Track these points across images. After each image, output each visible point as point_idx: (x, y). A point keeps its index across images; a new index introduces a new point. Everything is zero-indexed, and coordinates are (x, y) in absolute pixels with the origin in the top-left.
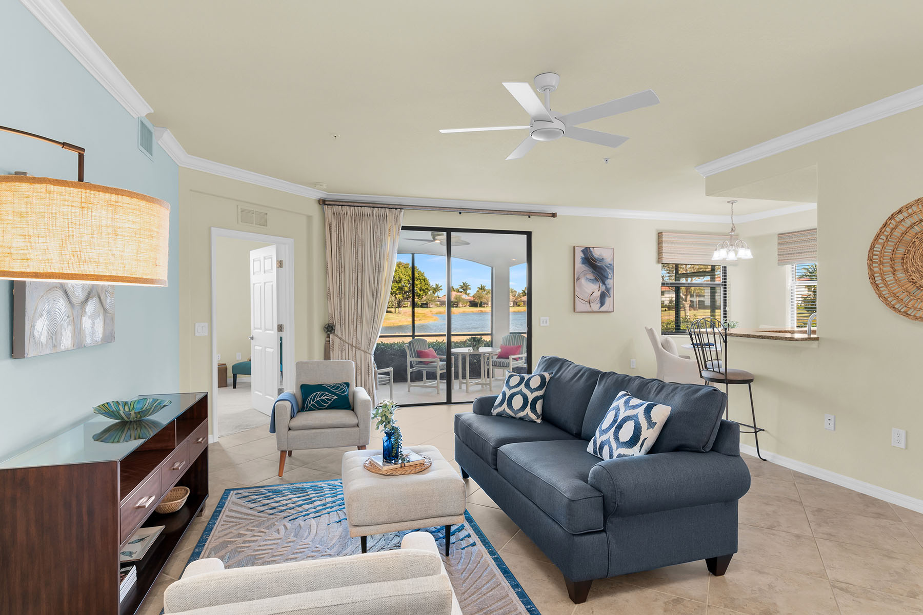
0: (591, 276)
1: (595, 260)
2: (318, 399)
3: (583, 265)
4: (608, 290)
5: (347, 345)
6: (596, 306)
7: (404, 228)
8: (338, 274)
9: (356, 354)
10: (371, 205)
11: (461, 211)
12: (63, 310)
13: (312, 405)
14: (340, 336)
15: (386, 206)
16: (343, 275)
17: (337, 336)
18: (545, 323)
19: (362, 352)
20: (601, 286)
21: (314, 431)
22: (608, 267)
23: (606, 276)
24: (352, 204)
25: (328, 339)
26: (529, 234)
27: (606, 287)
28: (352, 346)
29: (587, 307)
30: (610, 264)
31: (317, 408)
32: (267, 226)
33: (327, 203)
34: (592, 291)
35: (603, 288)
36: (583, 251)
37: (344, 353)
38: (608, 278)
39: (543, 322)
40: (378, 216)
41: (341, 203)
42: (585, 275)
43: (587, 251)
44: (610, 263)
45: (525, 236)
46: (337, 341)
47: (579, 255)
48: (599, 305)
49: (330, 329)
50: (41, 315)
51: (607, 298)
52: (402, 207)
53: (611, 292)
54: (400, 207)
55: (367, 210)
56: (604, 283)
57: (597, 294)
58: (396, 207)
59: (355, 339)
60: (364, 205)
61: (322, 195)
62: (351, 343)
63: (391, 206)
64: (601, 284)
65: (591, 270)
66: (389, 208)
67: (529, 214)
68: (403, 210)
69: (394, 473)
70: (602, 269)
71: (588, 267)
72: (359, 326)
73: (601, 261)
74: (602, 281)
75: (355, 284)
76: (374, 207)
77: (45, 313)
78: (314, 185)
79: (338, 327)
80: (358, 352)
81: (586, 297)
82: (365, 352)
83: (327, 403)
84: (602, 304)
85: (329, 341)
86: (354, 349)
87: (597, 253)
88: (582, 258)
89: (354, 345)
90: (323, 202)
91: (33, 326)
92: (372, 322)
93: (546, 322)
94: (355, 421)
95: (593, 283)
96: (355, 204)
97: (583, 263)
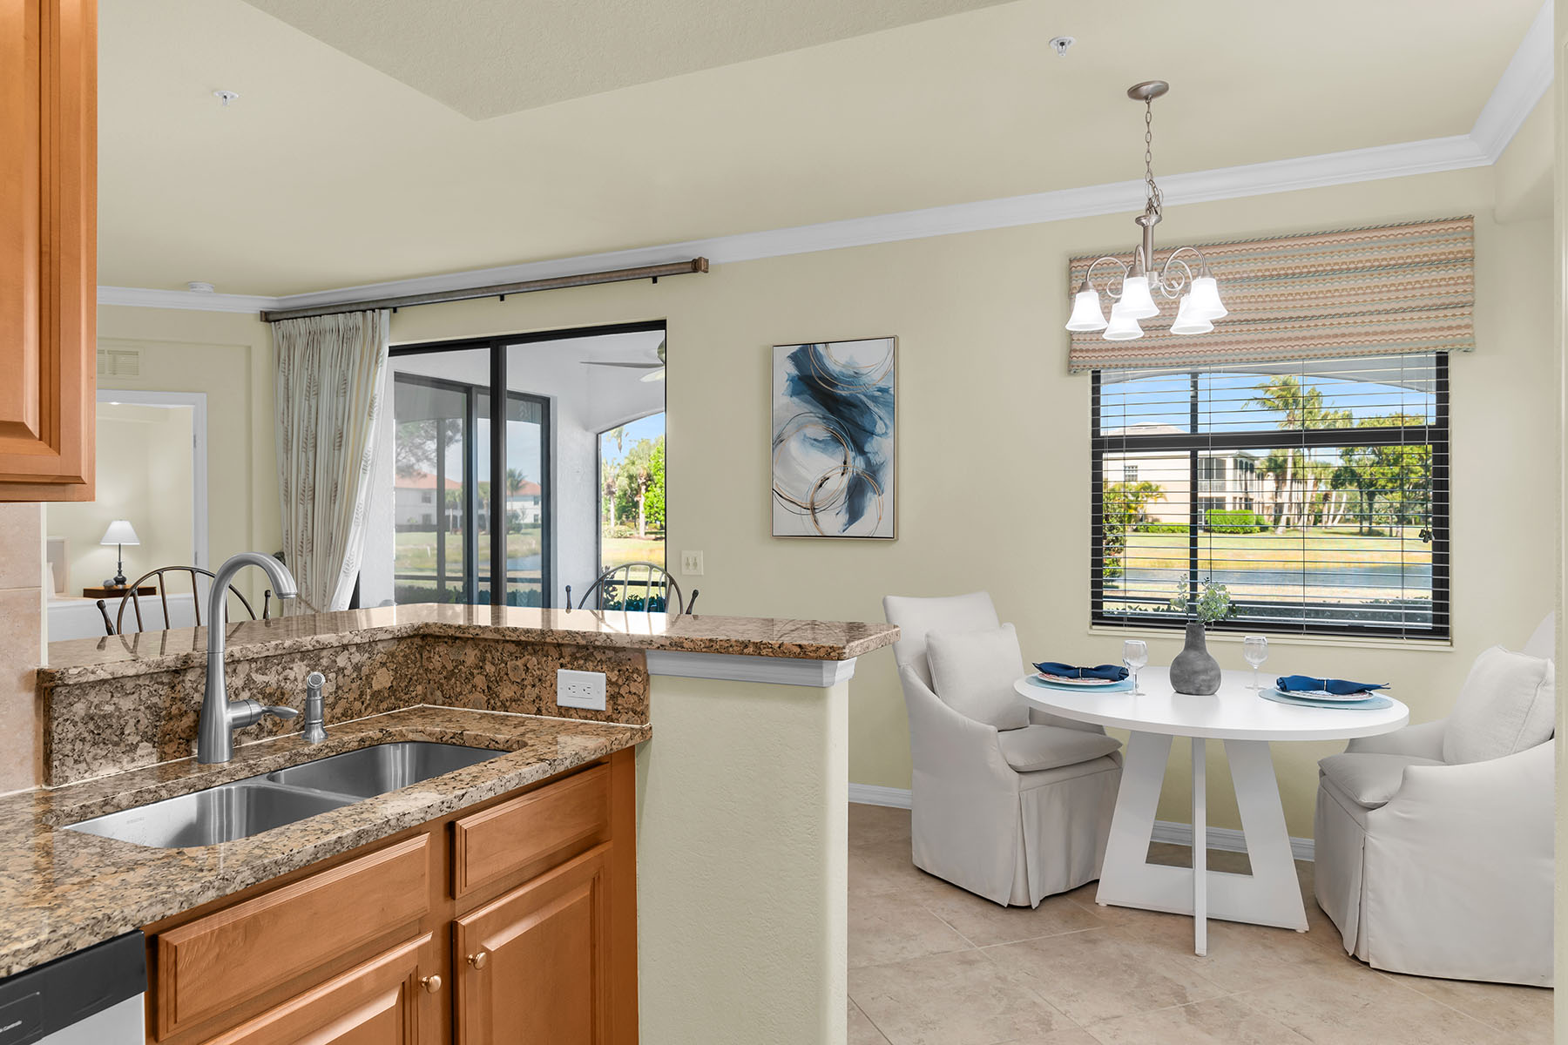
0: (819, 431)
1: (831, 380)
3: (795, 399)
4: (873, 470)
6: (832, 521)
7: (393, 351)
11: (501, 292)
18: (691, 567)
20: (850, 460)
22: (874, 399)
23: (868, 427)
27: (868, 462)
29: (805, 525)
30: (880, 390)
32: (138, 375)
33: (271, 317)
34: (820, 476)
35: (858, 464)
36: (794, 358)
38: (872, 433)
39: (688, 564)
42: (800, 428)
43: (805, 356)
44: (882, 385)
47: (785, 370)
48: (844, 517)
51: (870, 495)
53: (887, 478)
54: (394, 305)
56: (861, 451)
57: (839, 483)
61: (269, 304)
64: (851, 454)
65: (821, 411)
66: (363, 311)
67: (652, 274)
70: (855, 406)
71: (806, 402)
73: (850, 384)
74: (854, 442)
81: (803, 494)
84: (854, 513)
87: (837, 359)
88: (792, 380)
90: (267, 317)
93: (695, 564)
95: (824, 451)
96: (310, 313)
97: (795, 393)
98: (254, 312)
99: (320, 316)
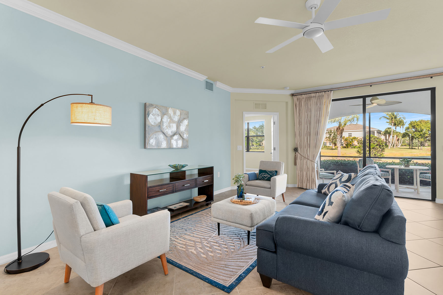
2: (263, 176)
5: (303, 157)
7: (333, 100)
8: (299, 125)
9: (307, 161)
10: (315, 92)
11: (371, 85)
12: (162, 137)
13: (261, 178)
14: (300, 153)
15: (322, 91)
16: (301, 126)
17: (299, 153)
19: (310, 161)
21: (254, 187)
24: (306, 93)
25: (295, 154)
26: (433, 90)
28: (305, 158)
31: (262, 179)
32: (266, 109)
33: (294, 95)
37: (302, 161)
40: (319, 96)
41: (301, 94)
45: (429, 92)
46: (299, 155)
49: (296, 150)
50: (153, 138)
52: (332, 90)
54: (331, 90)
55: (313, 95)
58: (328, 90)
59: (306, 155)
60: (311, 92)
61: (293, 92)
62: (305, 156)
63: (325, 91)
66: (325, 92)
67: (431, 76)
68: (332, 91)
69: (235, 202)
72: (308, 149)
75: (307, 129)
76: (316, 93)
77: (154, 138)
78: (284, 88)
79: (299, 149)
80: (308, 161)
82: (311, 161)
83: (266, 178)
85: (296, 155)
86: (306, 159)
89: (306, 157)
90: (293, 95)
91: (149, 141)
92: (315, 147)
94: (269, 186)
96: (307, 93)
98: (289, 94)
99: (310, 94)
